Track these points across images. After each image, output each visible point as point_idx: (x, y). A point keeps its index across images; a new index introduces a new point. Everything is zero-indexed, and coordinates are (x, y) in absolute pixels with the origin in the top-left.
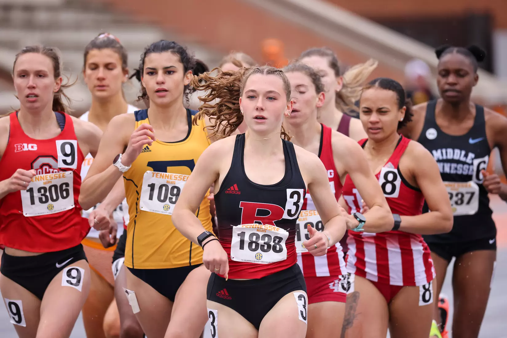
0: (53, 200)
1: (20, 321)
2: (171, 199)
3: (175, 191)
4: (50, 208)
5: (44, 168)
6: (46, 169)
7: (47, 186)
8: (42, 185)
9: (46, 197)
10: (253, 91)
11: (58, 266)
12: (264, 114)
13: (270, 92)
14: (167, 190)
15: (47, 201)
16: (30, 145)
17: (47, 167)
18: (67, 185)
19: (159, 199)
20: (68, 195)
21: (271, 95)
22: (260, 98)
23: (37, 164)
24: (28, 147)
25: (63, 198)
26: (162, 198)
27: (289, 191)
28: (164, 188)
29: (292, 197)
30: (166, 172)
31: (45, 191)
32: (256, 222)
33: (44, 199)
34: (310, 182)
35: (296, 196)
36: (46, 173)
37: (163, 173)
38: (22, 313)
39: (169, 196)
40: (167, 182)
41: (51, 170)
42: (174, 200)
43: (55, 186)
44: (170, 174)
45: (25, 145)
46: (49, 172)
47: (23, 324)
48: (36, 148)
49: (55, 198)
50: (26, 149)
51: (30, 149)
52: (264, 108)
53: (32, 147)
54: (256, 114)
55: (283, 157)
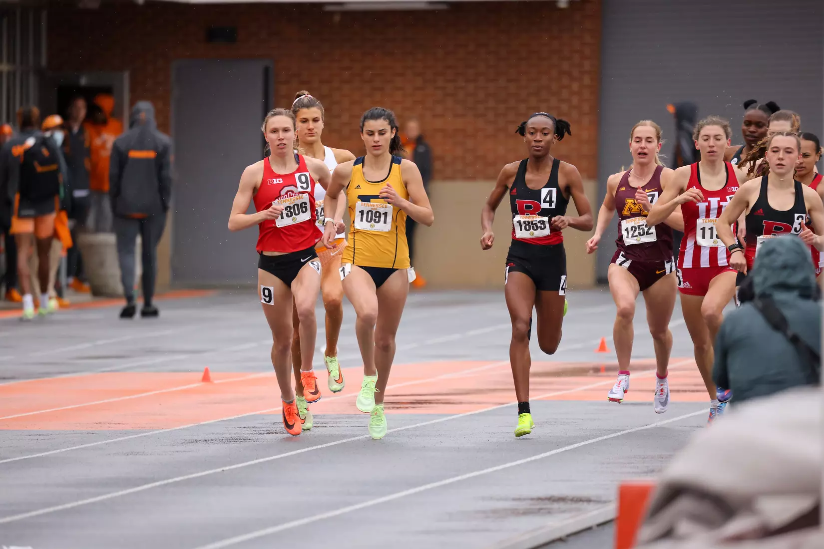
0: (296, 214)
1: (270, 301)
2: (375, 220)
3: (378, 215)
4: (294, 220)
5: (289, 193)
6: (290, 194)
7: (292, 205)
8: (288, 205)
9: (291, 212)
10: (776, 147)
11: (302, 261)
12: (783, 162)
13: (789, 148)
14: (372, 214)
15: (291, 215)
16: (278, 179)
17: (291, 193)
18: (305, 203)
19: (367, 220)
20: (306, 210)
21: (789, 150)
22: (781, 152)
23: (283, 192)
24: (276, 181)
25: (303, 212)
26: (369, 220)
27: (796, 215)
28: (370, 213)
29: (798, 219)
30: (370, 202)
31: (290, 209)
32: (773, 235)
33: (289, 215)
34: (809, 208)
35: (800, 219)
36: (290, 197)
37: (368, 203)
38: (272, 296)
39: (374, 218)
40: (372, 209)
41: (294, 194)
42: (377, 220)
43: (297, 205)
44: (373, 203)
45: (275, 180)
46: (292, 196)
47: (272, 303)
48: (282, 182)
49: (297, 213)
50: (275, 183)
51: (278, 182)
52: (783, 158)
53: (279, 181)
54: (778, 162)
55: (794, 190)
